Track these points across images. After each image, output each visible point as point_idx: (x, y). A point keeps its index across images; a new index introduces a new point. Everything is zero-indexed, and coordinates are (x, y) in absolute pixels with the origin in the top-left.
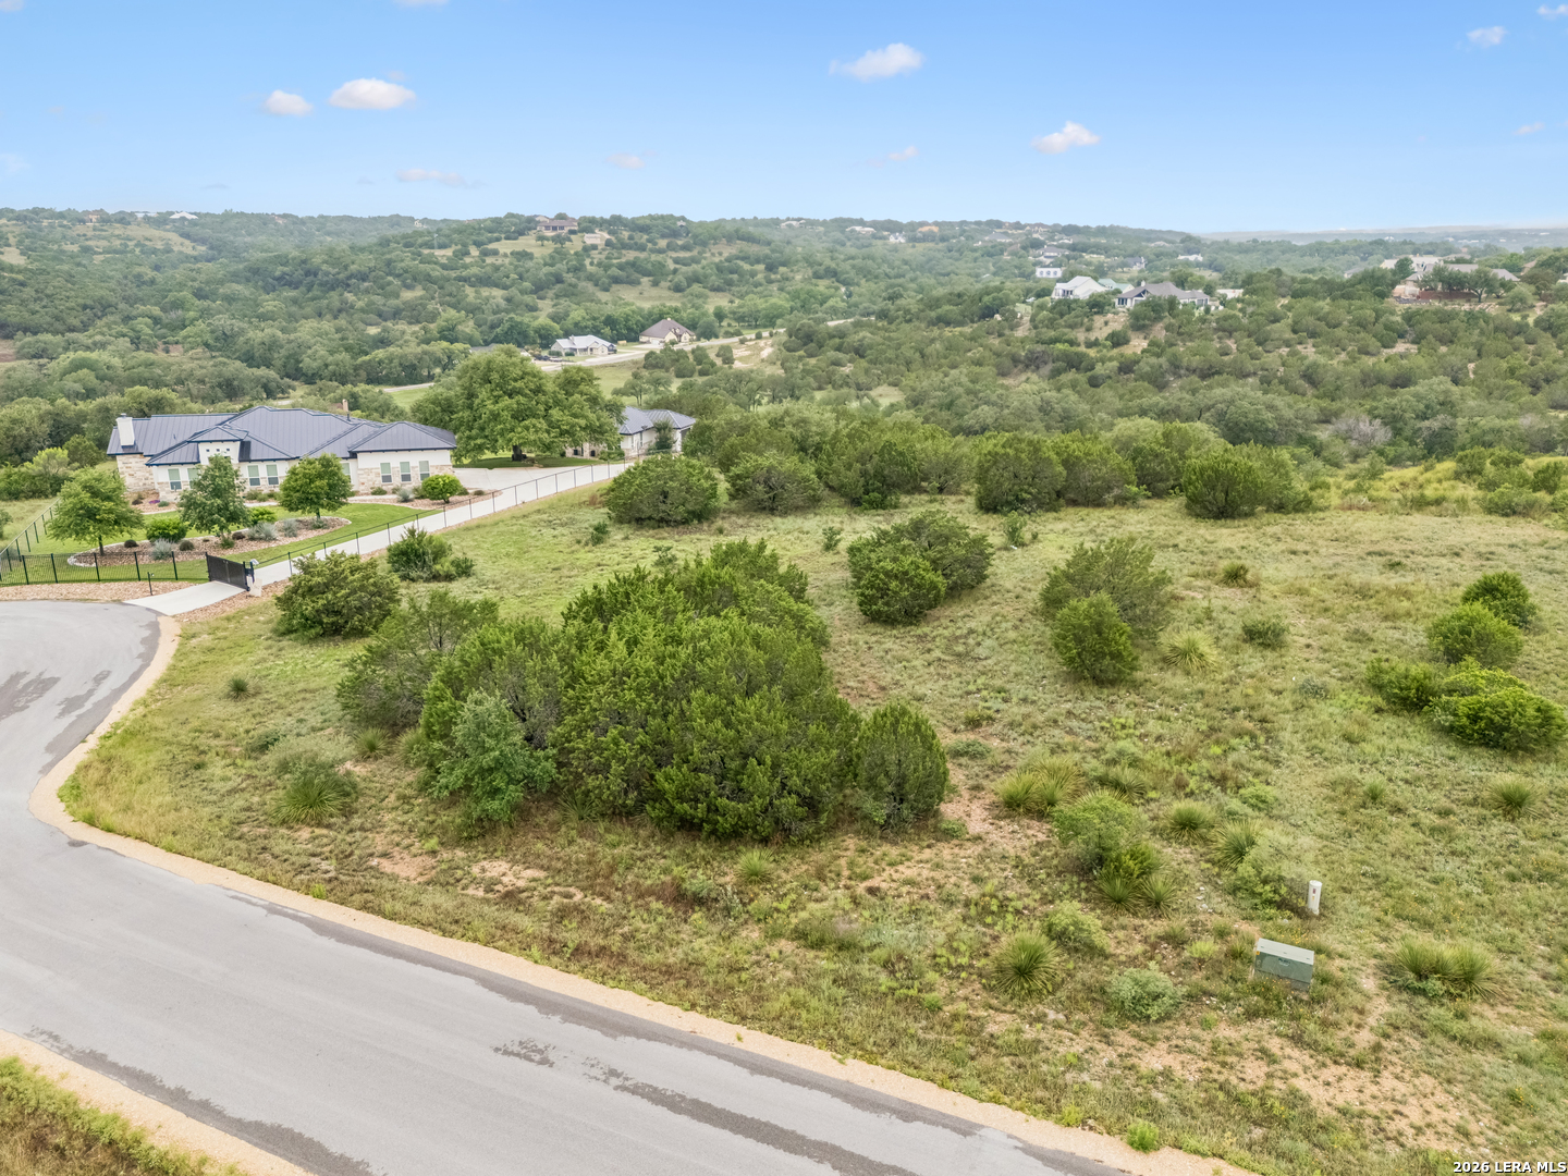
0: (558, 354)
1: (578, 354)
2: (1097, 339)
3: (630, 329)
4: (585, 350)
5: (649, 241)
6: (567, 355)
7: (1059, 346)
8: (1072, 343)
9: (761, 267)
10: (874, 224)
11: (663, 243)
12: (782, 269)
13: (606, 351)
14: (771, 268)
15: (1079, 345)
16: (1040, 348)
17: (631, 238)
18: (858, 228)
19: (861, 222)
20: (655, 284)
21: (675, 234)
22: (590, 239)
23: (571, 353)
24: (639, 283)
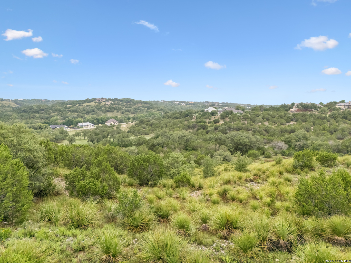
0: (79, 127)
1: (84, 127)
2: (211, 121)
3: (102, 121)
4: (86, 126)
5: (122, 103)
6: (81, 127)
7: (201, 123)
8: (205, 122)
9: (146, 109)
10: (179, 102)
11: (125, 104)
12: (151, 109)
13: (92, 126)
14: (148, 109)
15: (207, 123)
16: (196, 123)
17: (117, 103)
18: (175, 102)
19: (177, 101)
20: (118, 112)
21: (129, 102)
22: (107, 103)
23: (82, 127)
24: (113, 112)
